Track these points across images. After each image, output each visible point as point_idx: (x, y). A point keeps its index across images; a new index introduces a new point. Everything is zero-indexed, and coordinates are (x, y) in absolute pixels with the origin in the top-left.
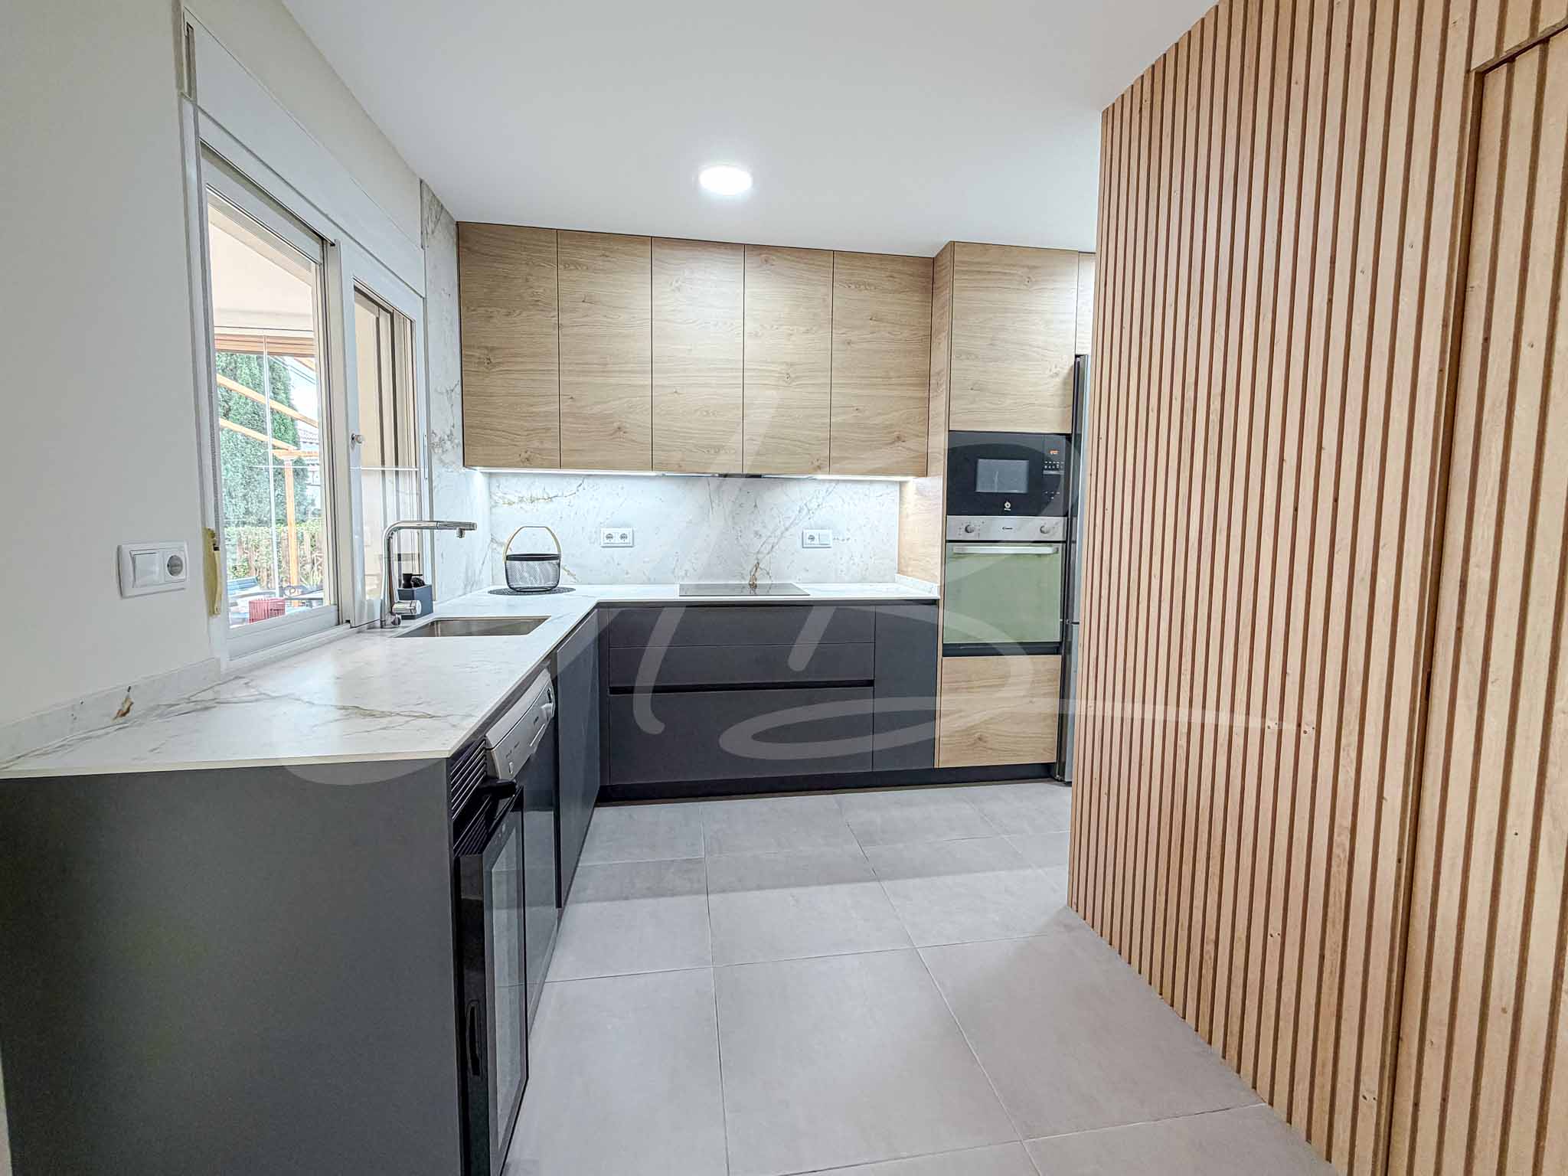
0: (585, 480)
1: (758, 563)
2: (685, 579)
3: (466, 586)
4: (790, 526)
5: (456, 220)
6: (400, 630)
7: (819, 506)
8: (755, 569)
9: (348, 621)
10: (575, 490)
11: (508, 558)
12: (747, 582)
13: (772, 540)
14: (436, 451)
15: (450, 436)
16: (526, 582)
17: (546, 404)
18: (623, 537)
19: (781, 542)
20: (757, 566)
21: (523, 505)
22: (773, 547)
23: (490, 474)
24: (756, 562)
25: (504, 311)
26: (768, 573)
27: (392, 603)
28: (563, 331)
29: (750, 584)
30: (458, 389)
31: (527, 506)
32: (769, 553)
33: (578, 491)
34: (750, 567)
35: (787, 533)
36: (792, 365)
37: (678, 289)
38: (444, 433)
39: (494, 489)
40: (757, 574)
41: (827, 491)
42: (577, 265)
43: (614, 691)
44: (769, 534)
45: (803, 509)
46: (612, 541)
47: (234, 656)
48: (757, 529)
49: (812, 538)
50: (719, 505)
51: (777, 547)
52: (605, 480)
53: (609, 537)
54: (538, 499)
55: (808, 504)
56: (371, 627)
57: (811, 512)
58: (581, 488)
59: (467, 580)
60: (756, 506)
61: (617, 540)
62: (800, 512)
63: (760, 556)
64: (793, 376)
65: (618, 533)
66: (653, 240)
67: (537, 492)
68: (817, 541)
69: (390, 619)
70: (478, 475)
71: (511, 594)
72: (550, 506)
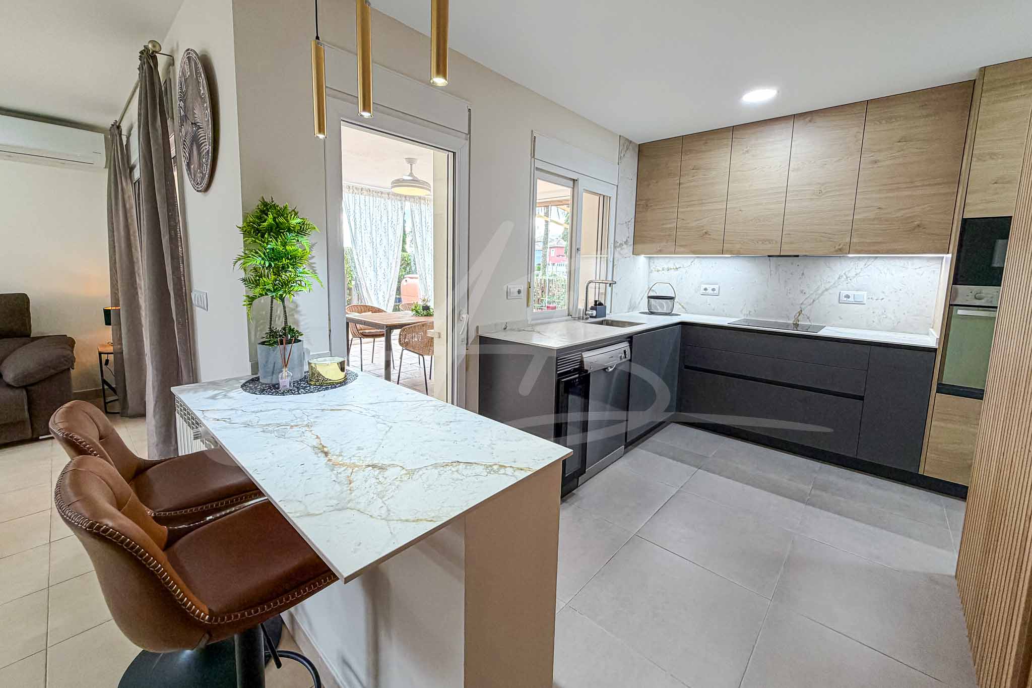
0: (696, 260)
1: (801, 311)
2: (749, 316)
3: (629, 309)
4: (830, 288)
5: (638, 143)
6: (588, 321)
7: (856, 275)
8: (798, 314)
9: (571, 315)
10: (690, 264)
11: (649, 297)
12: (792, 322)
13: (814, 297)
14: (617, 249)
15: (626, 242)
16: (658, 310)
17: (670, 223)
18: (713, 290)
19: (820, 298)
20: (800, 313)
21: (664, 272)
22: (814, 301)
23: (650, 257)
24: (800, 310)
25: (655, 181)
26: (808, 318)
27: (586, 310)
28: (681, 186)
29: (794, 324)
30: (633, 220)
31: (666, 272)
32: (810, 305)
33: (691, 265)
34: (795, 312)
35: (826, 293)
36: (823, 184)
37: (747, 152)
38: (622, 241)
39: (651, 264)
40: (799, 317)
41: (865, 265)
42: (690, 151)
43: (687, 367)
44: (812, 292)
45: (842, 276)
46: (707, 292)
47: (532, 320)
48: (802, 289)
49: (847, 296)
50: (776, 273)
51: (817, 301)
52: (706, 260)
53: (706, 289)
54: (671, 269)
55: (847, 273)
56: (579, 318)
57: (848, 279)
58: (692, 264)
59: (630, 306)
60: (803, 274)
61: (709, 291)
62: (839, 278)
63: (803, 306)
64: (824, 191)
65: (710, 287)
66: (734, 128)
67: (671, 265)
68: (851, 299)
69: (585, 317)
70: (642, 259)
71: (649, 314)
72: (677, 272)
